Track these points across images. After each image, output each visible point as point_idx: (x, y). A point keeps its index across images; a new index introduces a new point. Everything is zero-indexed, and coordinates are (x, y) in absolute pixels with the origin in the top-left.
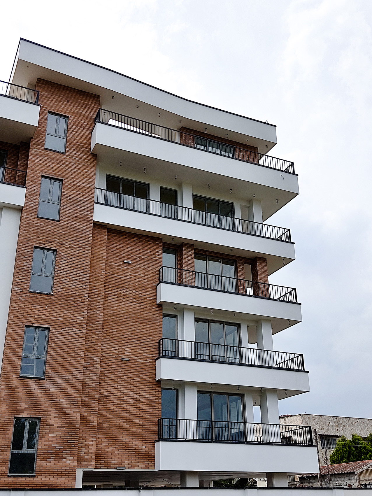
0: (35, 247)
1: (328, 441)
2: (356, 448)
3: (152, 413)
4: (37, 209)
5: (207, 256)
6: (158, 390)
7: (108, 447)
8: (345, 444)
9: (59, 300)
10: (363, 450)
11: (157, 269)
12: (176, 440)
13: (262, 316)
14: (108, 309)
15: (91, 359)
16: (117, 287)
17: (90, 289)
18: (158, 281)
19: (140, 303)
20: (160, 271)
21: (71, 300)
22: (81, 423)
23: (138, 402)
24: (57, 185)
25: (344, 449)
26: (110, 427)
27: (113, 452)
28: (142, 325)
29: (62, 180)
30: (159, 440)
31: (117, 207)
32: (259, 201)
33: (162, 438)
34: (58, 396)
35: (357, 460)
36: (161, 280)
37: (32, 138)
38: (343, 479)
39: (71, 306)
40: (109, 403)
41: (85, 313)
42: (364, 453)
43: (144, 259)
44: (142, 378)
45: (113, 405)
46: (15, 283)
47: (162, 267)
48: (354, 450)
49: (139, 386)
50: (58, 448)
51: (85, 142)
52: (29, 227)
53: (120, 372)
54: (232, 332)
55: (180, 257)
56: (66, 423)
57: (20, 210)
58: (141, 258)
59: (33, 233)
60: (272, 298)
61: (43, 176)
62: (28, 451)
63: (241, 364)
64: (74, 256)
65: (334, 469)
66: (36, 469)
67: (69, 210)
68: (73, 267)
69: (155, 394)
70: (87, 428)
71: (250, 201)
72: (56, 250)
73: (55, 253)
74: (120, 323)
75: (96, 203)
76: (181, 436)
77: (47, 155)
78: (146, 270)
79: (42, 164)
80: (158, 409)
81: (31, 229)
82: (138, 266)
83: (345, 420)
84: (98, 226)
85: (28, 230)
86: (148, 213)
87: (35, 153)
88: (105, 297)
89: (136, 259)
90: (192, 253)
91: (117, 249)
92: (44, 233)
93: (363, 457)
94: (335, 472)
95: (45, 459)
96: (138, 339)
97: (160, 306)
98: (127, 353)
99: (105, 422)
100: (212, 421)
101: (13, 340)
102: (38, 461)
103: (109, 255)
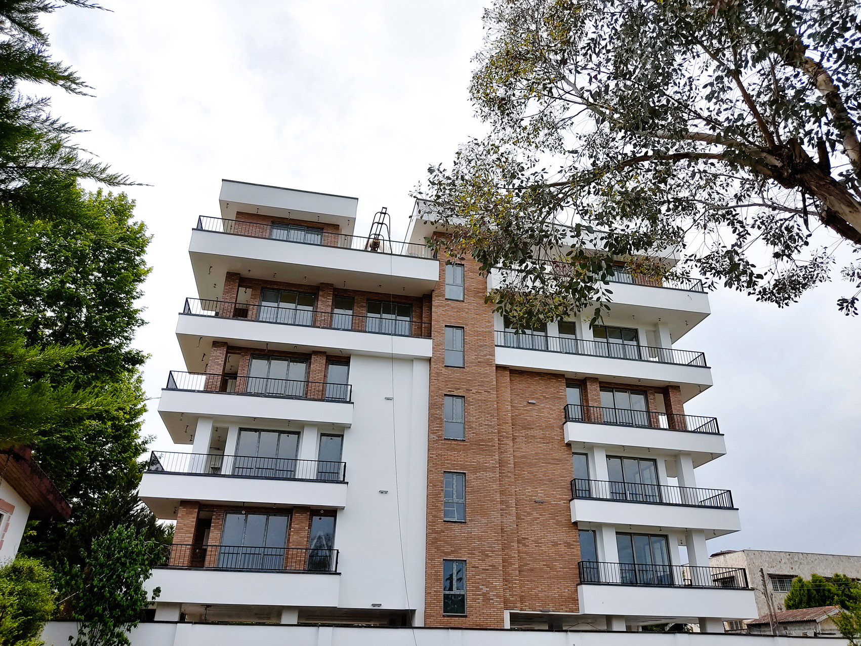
0: (446, 395)
1: (781, 582)
2: (818, 591)
3: (571, 555)
4: (443, 358)
5: (613, 388)
6: (574, 533)
7: (531, 589)
8: (802, 585)
9: (472, 445)
10: (827, 593)
11: (563, 407)
12: (599, 583)
13: (680, 451)
14: (517, 451)
15: (507, 502)
16: (524, 428)
17: (499, 432)
18: (564, 420)
19: (548, 443)
20: (566, 408)
21: (482, 445)
22: (503, 566)
23: (556, 544)
24: (459, 332)
25: (802, 592)
26: (532, 570)
27: (536, 595)
28: (552, 466)
29: (463, 328)
30: (581, 583)
31: (517, 348)
32: (665, 324)
33: (584, 581)
34: (480, 539)
35: (820, 605)
36: (567, 419)
37: (433, 290)
38: (802, 628)
39: (483, 450)
40: (528, 546)
41: (497, 457)
42: (829, 598)
43: (548, 398)
44: (557, 520)
45: (532, 547)
46: (431, 431)
47: (567, 405)
48: (815, 593)
49: (556, 528)
50: (485, 589)
51: (481, 287)
52: (438, 376)
53: (535, 514)
54: (649, 467)
55: (585, 392)
56: (490, 566)
57: (429, 360)
58: (544, 397)
59: (443, 382)
60: (690, 430)
61: (446, 326)
62: (458, 592)
63: (661, 503)
64: (481, 401)
65: (790, 616)
66: (467, 609)
67: (472, 357)
68: (481, 412)
69: (572, 536)
70: (509, 570)
71: (656, 325)
72: (464, 397)
73: (463, 399)
74: (531, 465)
75: (496, 346)
76: (603, 580)
77: (448, 305)
78: (551, 409)
79: (445, 315)
80: (577, 551)
81: (440, 378)
82: (542, 405)
83: (801, 556)
84: (500, 368)
85: (438, 380)
86: (547, 350)
87: (437, 304)
88: (514, 439)
89: (539, 398)
90: (596, 387)
91: (520, 389)
92: (452, 381)
93: (828, 602)
94: (791, 619)
95: (474, 600)
96: (550, 480)
97: (569, 445)
98: (540, 496)
99: (526, 565)
100: (634, 564)
101: (434, 486)
102: (468, 602)
103: (513, 396)
